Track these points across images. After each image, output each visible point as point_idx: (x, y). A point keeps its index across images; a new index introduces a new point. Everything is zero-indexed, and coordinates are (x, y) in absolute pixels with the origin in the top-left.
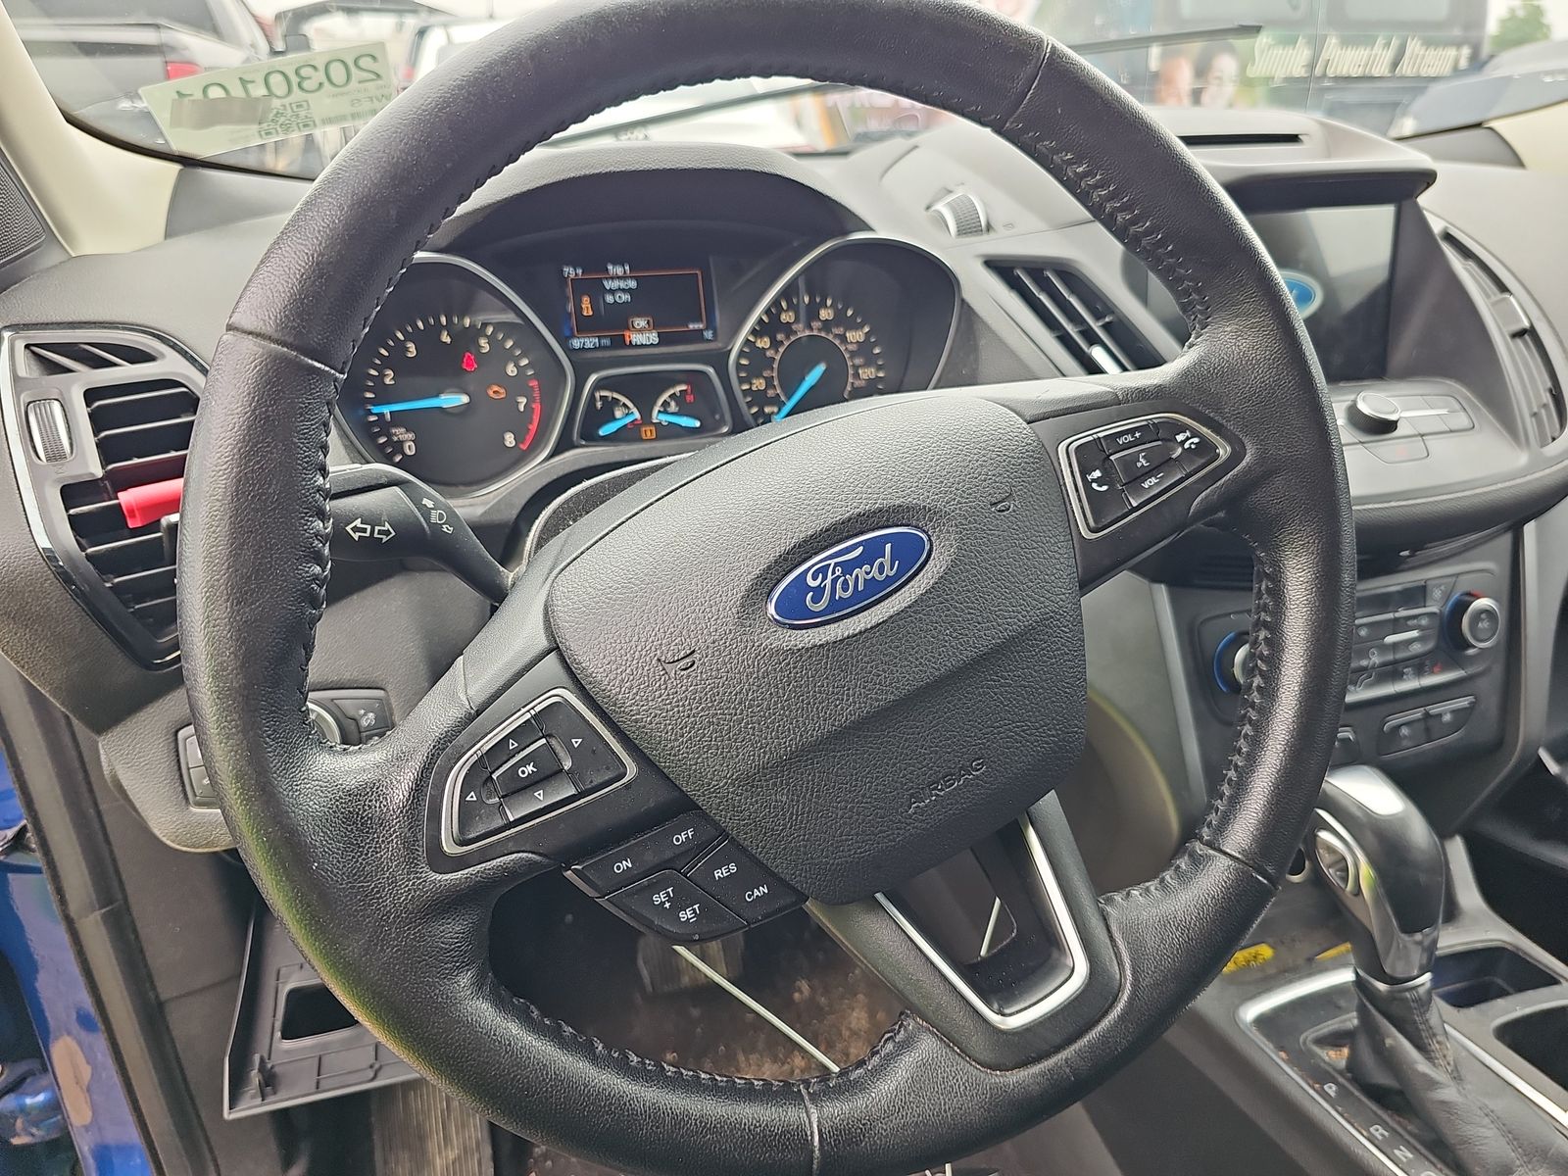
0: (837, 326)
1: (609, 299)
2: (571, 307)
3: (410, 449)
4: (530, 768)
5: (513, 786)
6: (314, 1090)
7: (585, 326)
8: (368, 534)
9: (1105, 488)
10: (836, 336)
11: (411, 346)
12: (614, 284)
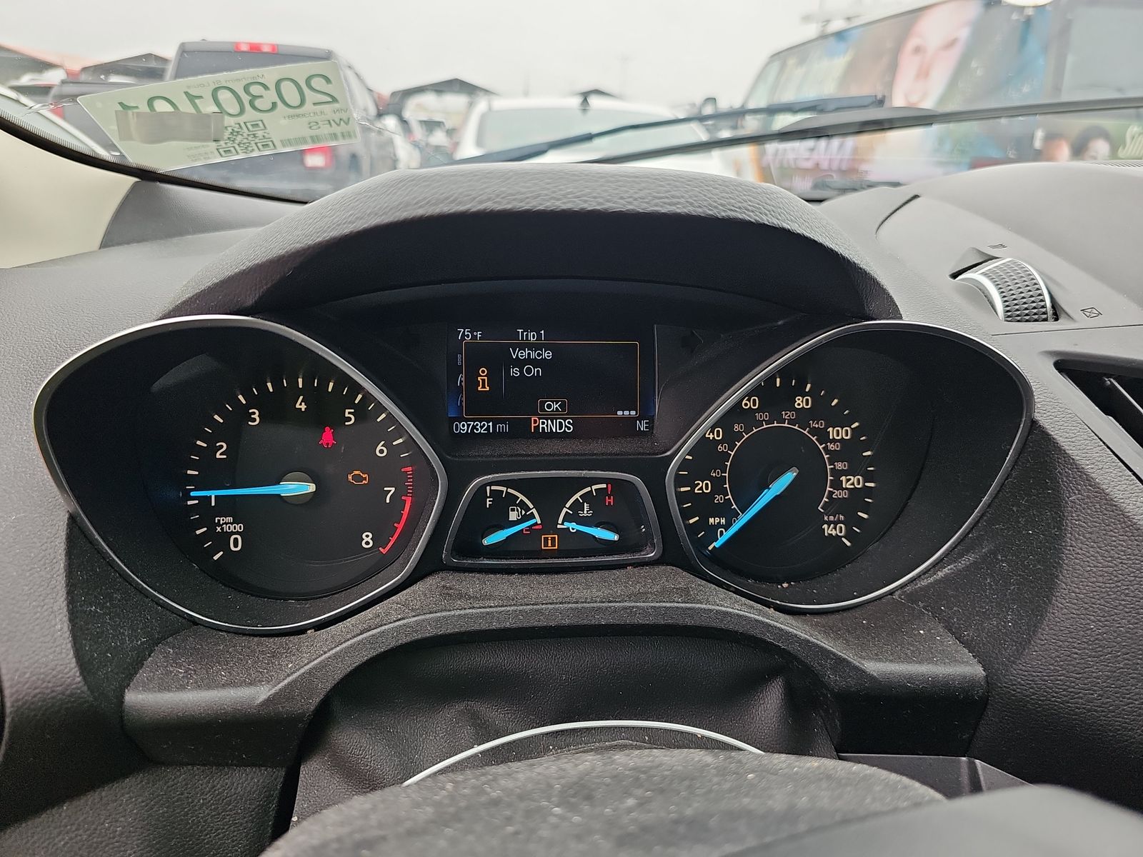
0: (817, 418)
1: (515, 372)
2: (460, 381)
7: (478, 407)
10: (814, 431)
11: (255, 413)
12: (523, 354)
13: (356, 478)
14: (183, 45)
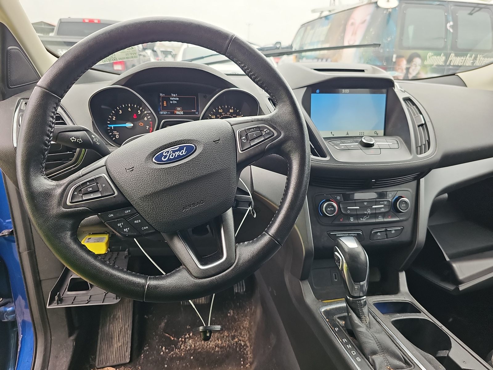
0: (234, 114)
1: (171, 102)
2: (161, 103)
3: (117, 137)
4: (91, 189)
5: (86, 192)
6: (71, 304)
7: (164, 108)
8: (75, 141)
9: (245, 141)
11: (121, 111)
12: (173, 99)
13: (141, 124)
14: (60, 19)
